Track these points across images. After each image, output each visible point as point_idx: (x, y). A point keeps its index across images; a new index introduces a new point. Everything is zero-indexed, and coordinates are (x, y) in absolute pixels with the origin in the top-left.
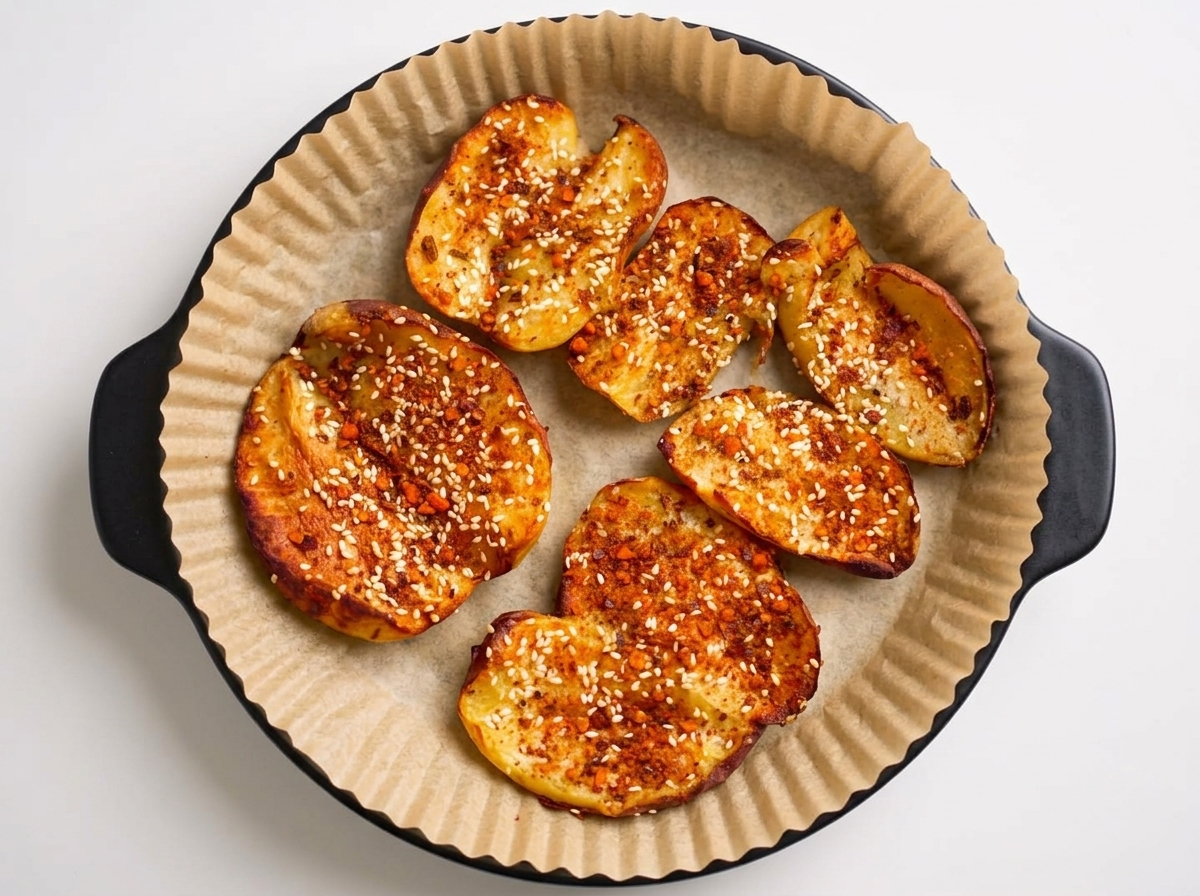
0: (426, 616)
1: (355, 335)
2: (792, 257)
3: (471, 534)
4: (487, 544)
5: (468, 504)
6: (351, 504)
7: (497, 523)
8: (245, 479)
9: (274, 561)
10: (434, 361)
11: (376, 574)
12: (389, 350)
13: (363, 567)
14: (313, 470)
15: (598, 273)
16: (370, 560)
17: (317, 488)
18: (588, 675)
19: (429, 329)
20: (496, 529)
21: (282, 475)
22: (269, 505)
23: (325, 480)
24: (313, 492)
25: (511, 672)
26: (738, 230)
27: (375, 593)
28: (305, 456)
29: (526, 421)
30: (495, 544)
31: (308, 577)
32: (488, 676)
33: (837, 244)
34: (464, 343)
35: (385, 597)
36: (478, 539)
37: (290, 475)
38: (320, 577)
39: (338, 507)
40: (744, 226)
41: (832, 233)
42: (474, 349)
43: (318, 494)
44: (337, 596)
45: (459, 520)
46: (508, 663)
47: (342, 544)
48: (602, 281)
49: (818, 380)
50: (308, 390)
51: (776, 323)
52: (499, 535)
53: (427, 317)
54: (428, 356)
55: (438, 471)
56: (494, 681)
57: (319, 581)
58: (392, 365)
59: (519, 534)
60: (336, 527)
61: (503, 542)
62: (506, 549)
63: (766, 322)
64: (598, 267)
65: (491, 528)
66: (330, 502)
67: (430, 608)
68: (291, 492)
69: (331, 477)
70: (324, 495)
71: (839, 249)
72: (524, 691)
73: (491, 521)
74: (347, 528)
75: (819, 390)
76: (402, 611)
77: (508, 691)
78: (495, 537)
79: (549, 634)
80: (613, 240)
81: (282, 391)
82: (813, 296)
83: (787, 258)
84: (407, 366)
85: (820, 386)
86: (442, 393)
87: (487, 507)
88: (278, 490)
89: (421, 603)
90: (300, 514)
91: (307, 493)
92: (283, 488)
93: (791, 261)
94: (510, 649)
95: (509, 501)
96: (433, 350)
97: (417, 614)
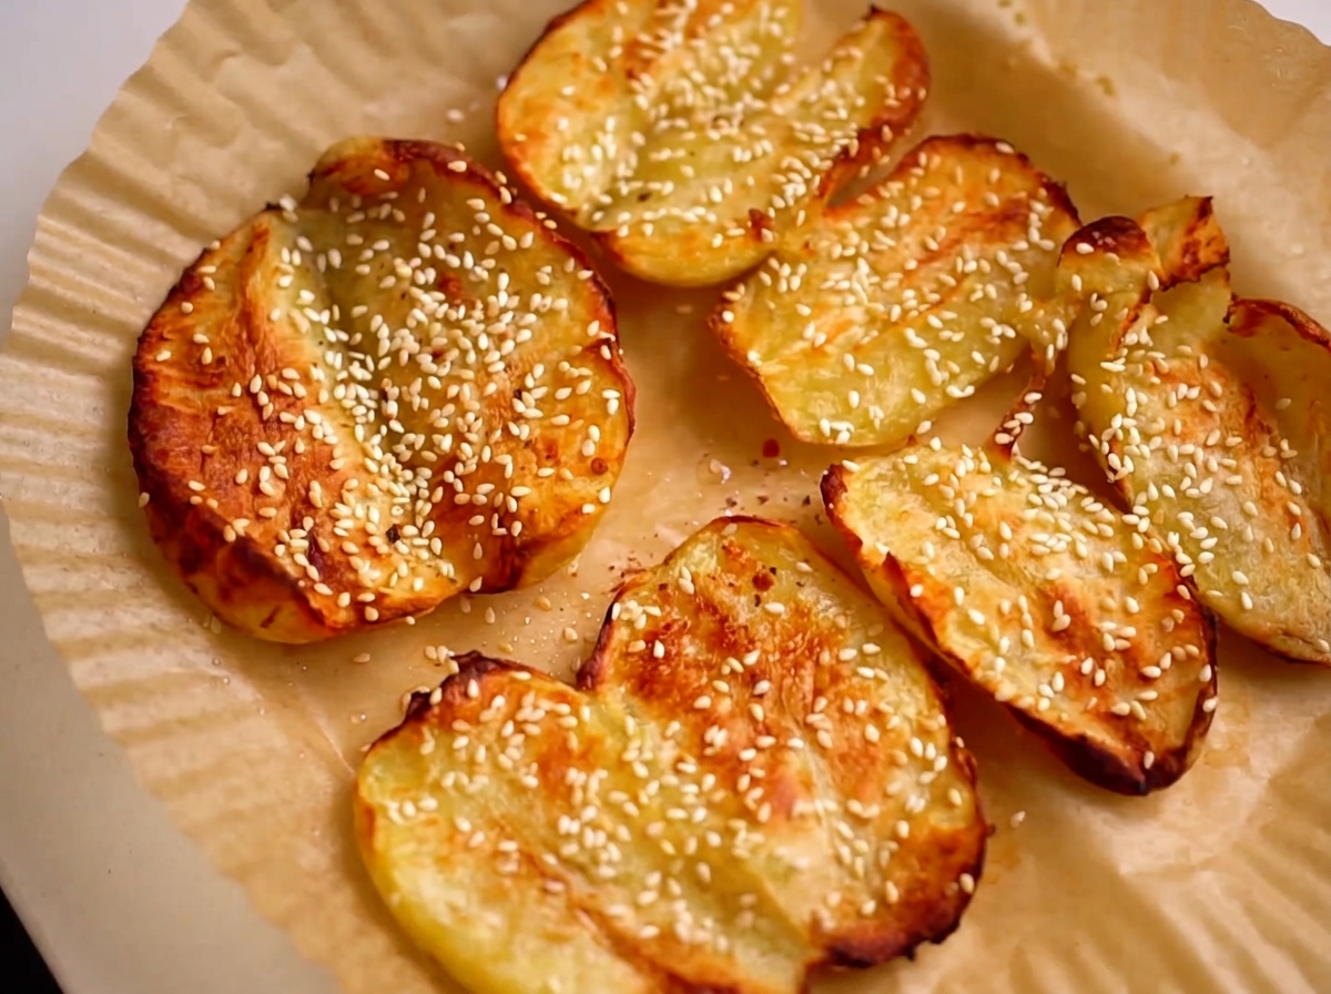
0: (358, 607)
1: (382, 175)
2: (1114, 250)
3: (472, 508)
4: (491, 528)
5: (480, 464)
6: (300, 424)
7: (517, 499)
8: (150, 352)
9: (153, 468)
10: (493, 247)
11: (303, 528)
12: (431, 218)
13: (285, 513)
14: (258, 364)
15: (789, 190)
16: (301, 507)
17: (257, 385)
18: (585, 788)
19: (498, 194)
20: (513, 505)
21: (208, 356)
22: (174, 393)
23: (273, 380)
24: (247, 390)
25: (461, 742)
26: (1033, 196)
27: (291, 553)
28: (252, 341)
29: (610, 362)
30: (503, 531)
31: (196, 500)
32: (420, 734)
33: (1195, 254)
34: (545, 229)
35: (302, 560)
36: (479, 519)
37: (220, 361)
38: (213, 503)
39: (279, 421)
40: (1043, 192)
41: (1191, 231)
42: (560, 243)
43: (254, 397)
44: (231, 536)
45: (459, 486)
46: (460, 725)
47: (265, 473)
48: (791, 202)
49: (1114, 460)
50: (291, 263)
51: (1062, 356)
52: (515, 517)
53: (502, 178)
54: (487, 237)
55: (450, 408)
56: (428, 747)
57: (211, 510)
58: (427, 243)
59: (547, 523)
60: (265, 447)
61: (517, 527)
62: (518, 543)
63: (1045, 350)
64: (790, 181)
65: (505, 502)
66: (269, 411)
67: (369, 597)
68: (213, 386)
69: (282, 378)
70: (264, 399)
71: (1196, 261)
72: (471, 780)
73: (508, 493)
74: (281, 453)
75: (1112, 477)
76: (323, 589)
77: (443, 773)
78: (507, 518)
79: (546, 705)
80: (823, 152)
81: (250, 250)
82: (1136, 326)
83: (1107, 248)
84: (452, 248)
85: (1115, 472)
86: (492, 299)
87: (509, 472)
88: (193, 377)
89: (356, 588)
90: (215, 416)
91: (238, 391)
92: (203, 377)
93: (1113, 256)
94: (474, 703)
95: (547, 472)
96: (495, 229)
97: (345, 599)
